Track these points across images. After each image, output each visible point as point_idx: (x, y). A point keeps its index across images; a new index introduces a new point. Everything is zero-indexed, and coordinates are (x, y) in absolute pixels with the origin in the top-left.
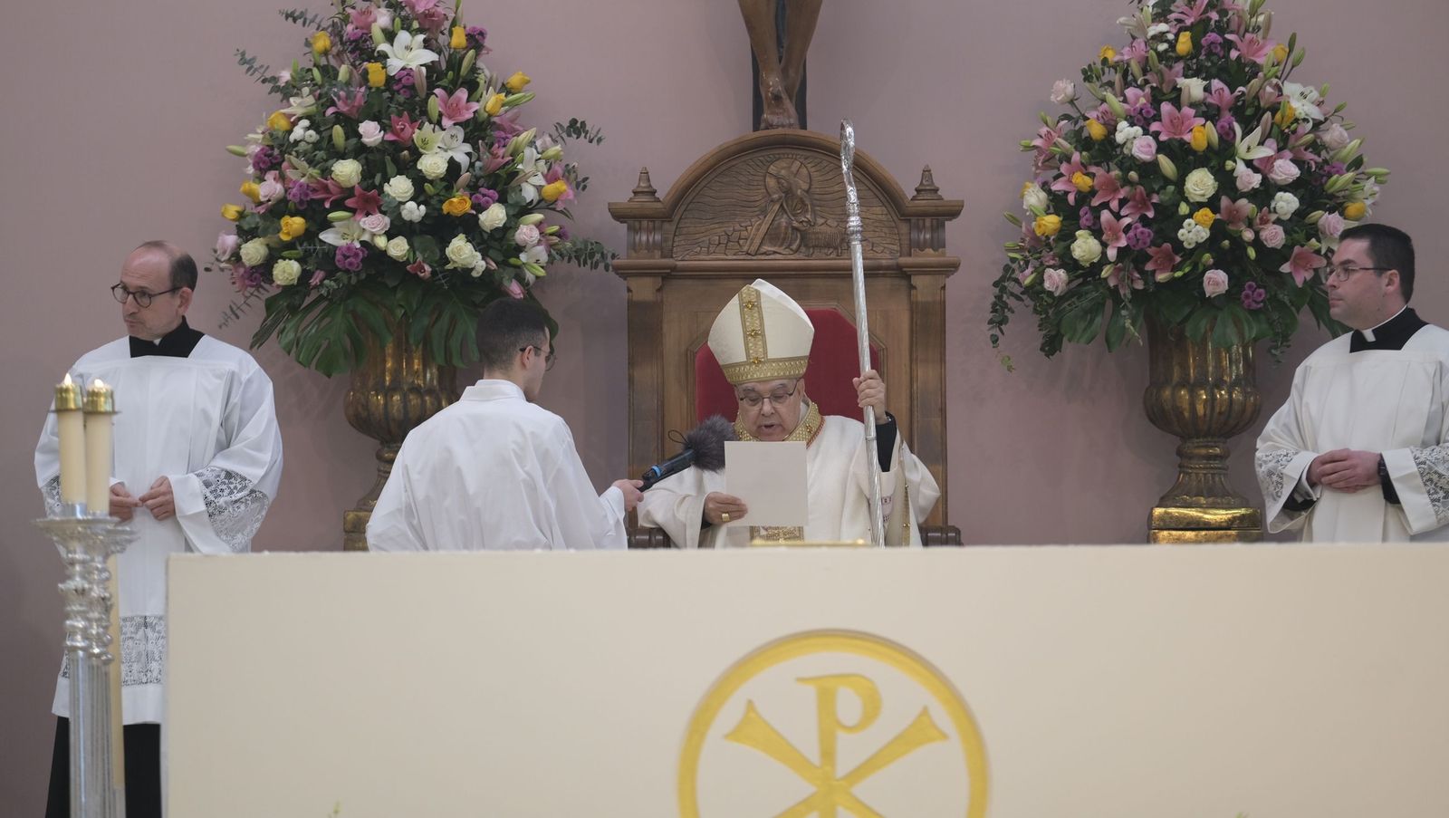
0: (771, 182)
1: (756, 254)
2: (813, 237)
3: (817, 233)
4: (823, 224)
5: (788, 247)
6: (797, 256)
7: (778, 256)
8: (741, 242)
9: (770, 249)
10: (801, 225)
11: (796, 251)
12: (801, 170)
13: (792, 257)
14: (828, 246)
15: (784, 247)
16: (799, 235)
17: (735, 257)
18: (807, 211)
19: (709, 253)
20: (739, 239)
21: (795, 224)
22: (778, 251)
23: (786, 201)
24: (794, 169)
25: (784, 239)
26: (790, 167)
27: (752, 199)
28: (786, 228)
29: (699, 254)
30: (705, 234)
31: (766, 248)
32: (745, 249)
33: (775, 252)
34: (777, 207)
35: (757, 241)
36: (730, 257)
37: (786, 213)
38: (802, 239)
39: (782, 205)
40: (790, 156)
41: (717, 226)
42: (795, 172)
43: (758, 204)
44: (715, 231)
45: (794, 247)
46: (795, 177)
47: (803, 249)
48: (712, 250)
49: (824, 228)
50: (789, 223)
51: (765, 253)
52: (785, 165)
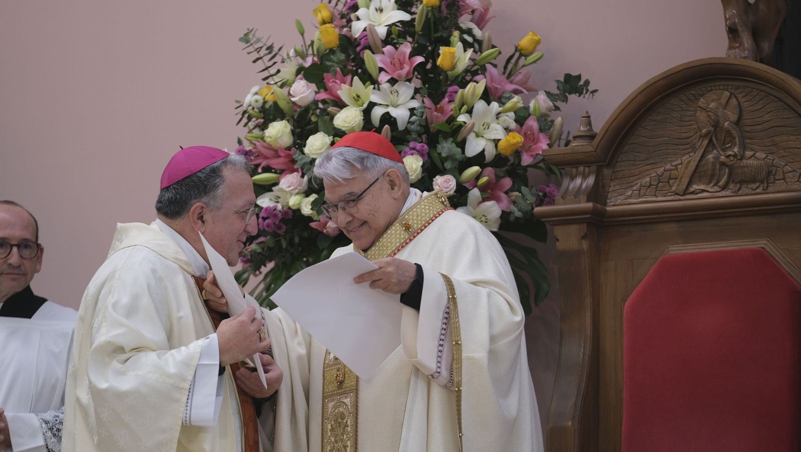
0: (702, 116)
1: (684, 194)
2: (739, 171)
3: (744, 167)
4: (751, 157)
5: (716, 185)
6: (723, 193)
7: (705, 194)
8: (671, 181)
9: (698, 187)
10: (727, 160)
11: (724, 188)
12: (731, 100)
13: (720, 194)
14: (754, 181)
15: (712, 185)
16: (727, 170)
17: (664, 199)
18: (735, 145)
19: (639, 196)
20: (670, 178)
21: (723, 158)
22: (706, 189)
23: (716, 137)
24: (723, 101)
25: (712, 176)
26: (720, 99)
27: (684, 135)
28: (714, 164)
29: (630, 197)
30: (638, 177)
31: (695, 187)
32: (674, 188)
33: (703, 191)
34: (706, 142)
35: (686, 181)
36: (660, 199)
37: (716, 148)
38: (730, 174)
39: (711, 141)
40: (722, 87)
41: (649, 167)
42: (724, 104)
43: (690, 140)
44: (647, 172)
45: (721, 183)
46: (725, 108)
47: (732, 186)
48: (642, 192)
49: (750, 162)
50: (716, 158)
51: (693, 193)
52: (715, 97)
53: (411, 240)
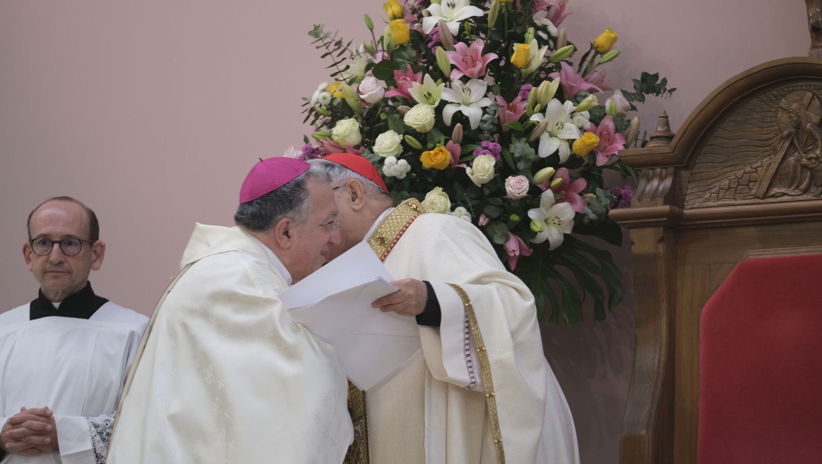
0: (783, 117)
1: (764, 198)
5: (796, 188)
7: (786, 198)
8: (751, 184)
9: (779, 191)
10: (809, 163)
11: (805, 191)
12: (813, 101)
13: (801, 198)
15: (793, 188)
16: (809, 174)
17: (744, 202)
18: (817, 147)
19: (718, 199)
20: (750, 181)
21: (804, 161)
22: (787, 192)
23: (797, 138)
24: (806, 101)
25: (793, 179)
26: (802, 100)
27: (765, 137)
28: (795, 166)
29: (708, 200)
30: (716, 179)
31: (775, 190)
32: (754, 191)
33: (784, 194)
34: (787, 144)
35: (766, 184)
36: (739, 202)
37: (797, 150)
38: (812, 177)
39: (792, 143)
40: (804, 88)
41: (729, 169)
42: (806, 105)
43: (770, 142)
44: (726, 175)
45: (803, 187)
46: (807, 109)
47: (813, 189)
48: (721, 194)
50: (798, 161)
51: (773, 196)
52: (797, 98)
53: (389, 252)
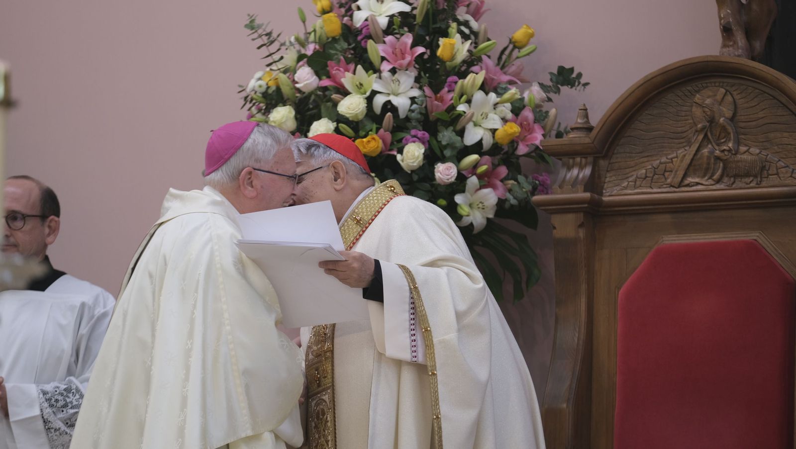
0: (697, 112)
1: (679, 186)
2: (734, 166)
3: (738, 161)
4: (745, 152)
5: (710, 178)
6: (718, 186)
7: (700, 187)
8: (667, 174)
9: (693, 180)
10: (722, 154)
11: (718, 181)
12: (726, 97)
13: (714, 187)
14: (747, 175)
15: (706, 178)
16: (721, 165)
17: (659, 190)
18: (729, 140)
19: (635, 187)
20: (665, 171)
21: (717, 153)
22: (701, 182)
23: (711, 132)
24: (719, 97)
25: (707, 169)
26: (715, 95)
27: (680, 129)
28: (709, 158)
29: (626, 188)
30: (634, 169)
31: (690, 180)
32: (669, 181)
33: (698, 184)
34: (701, 137)
35: (681, 174)
36: (655, 190)
37: (711, 143)
38: (724, 168)
39: (706, 135)
40: (717, 84)
41: (645, 159)
42: (720, 100)
43: (685, 135)
44: (643, 165)
45: (716, 177)
46: (720, 105)
47: (726, 179)
48: (638, 183)
49: (745, 157)
50: (711, 152)
51: (688, 185)
52: (711, 94)
53: (364, 232)
